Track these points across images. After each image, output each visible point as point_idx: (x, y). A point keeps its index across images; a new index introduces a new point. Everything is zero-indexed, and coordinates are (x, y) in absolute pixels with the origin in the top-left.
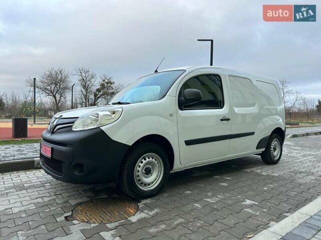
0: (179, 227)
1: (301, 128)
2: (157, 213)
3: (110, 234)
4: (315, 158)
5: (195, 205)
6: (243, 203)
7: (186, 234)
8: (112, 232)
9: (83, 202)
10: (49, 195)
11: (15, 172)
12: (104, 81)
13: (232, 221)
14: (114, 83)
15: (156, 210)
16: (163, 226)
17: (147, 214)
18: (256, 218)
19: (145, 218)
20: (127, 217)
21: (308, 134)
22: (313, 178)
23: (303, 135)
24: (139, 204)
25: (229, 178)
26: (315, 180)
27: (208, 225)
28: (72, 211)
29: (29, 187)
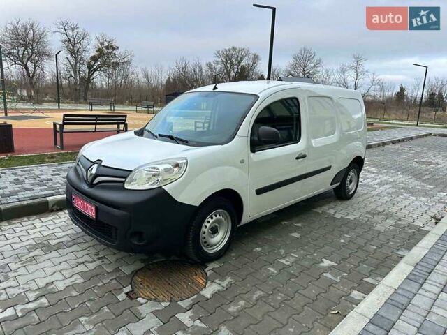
0: (260, 303)
1: (375, 132)
2: (230, 283)
3: (187, 317)
4: (393, 187)
5: (269, 269)
6: (322, 264)
7: (269, 312)
8: (189, 313)
9: (139, 270)
10: (91, 260)
11: (25, 219)
12: (102, 44)
13: (313, 292)
14: (118, 48)
15: (229, 280)
16: (242, 303)
17: (220, 284)
18: (337, 286)
19: (219, 291)
20: (198, 290)
21: (384, 144)
22: (391, 222)
23: (379, 145)
24: (206, 270)
25: (299, 225)
26: (394, 226)
27: (289, 298)
28: (131, 283)
29: (59, 246)
